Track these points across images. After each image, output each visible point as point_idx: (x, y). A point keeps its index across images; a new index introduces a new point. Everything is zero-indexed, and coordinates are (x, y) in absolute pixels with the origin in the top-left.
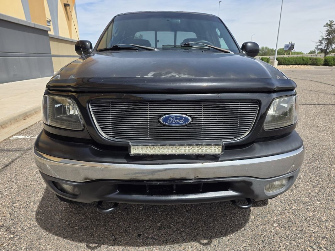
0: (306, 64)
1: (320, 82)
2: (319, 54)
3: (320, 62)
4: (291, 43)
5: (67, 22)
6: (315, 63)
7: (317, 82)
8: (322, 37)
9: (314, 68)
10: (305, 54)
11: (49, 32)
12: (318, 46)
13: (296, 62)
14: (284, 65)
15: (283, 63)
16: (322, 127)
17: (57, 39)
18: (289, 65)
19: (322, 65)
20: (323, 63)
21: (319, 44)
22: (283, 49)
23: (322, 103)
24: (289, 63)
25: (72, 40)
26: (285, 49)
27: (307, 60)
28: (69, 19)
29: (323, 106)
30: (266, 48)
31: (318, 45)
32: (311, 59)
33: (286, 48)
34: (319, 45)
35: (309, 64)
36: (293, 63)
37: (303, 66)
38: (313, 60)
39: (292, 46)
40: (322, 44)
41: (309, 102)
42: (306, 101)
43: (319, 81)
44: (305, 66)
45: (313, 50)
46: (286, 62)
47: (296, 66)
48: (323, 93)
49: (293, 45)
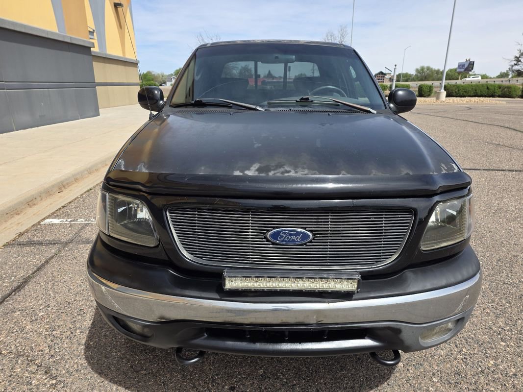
0: (493, 96)
1: (514, 130)
2: (514, 79)
3: (515, 91)
4: (469, 60)
5: (118, 30)
6: (508, 93)
7: (509, 128)
8: (520, 51)
9: (505, 103)
10: (491, 78)
11: (91, 48)
12: (512, 66)
13: (476, 92)
14: (457, 97)
15: (455, 94)
16: (513, 211)
17: (104, 58)
18: (464, 96)
19: (519, 97)
20: (520, 93)
21: (515, 62)
22: (455, 70)
23: (515, 168)
24: (465, 93)
25: (126, 59)
26: (458, 70)
27: (495, 88)
28: (121, 27)
29: (517, 173)
30: (428, 68)
31: (513, 64)
32: (500, 88)
33: (460, 68)
34: (515, 65)
35: (497, 95)
36: (472, 94)
37: (487, 98)
38: (504, 89)
39: (470, 66)
40: (520, 63)
41: (495, 166)
42: (490, 163)
43: (512, 127)
44: (491, 98)
45: (506, 72)
46: (460, 91)
47: (477, 98)
48: (518, 149)
49: (471, 64)
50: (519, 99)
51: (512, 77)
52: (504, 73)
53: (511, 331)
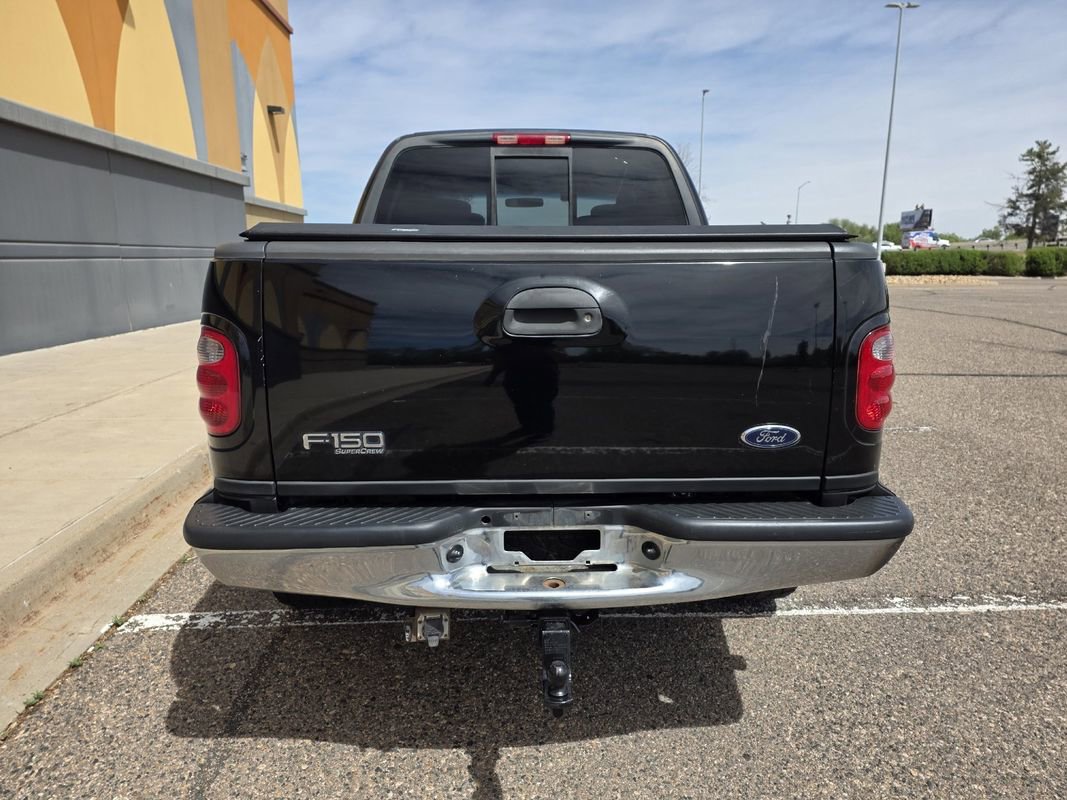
0: (972, 273)
1: (1017, 323)
2: (1010, 241)
3: (1014, 264)
4: (922, 207)
6: (1000, 268)
7: (1008, 321)
8: (1018, 190)
9: (996, 283)
10: (964, 241)
12: (1005, 217)
13: (941, 267)
14: (904, 274)
15: (900, 269)
16: (1023, 421)
18: (919, 274)
19: (1021, 275)
20: (1023, 267)
21: (1010, 210)
22: (898, 226)
23: (1023, 372)
24: (919, 268)
26: (902, 227)
27: (975, 259)
29: (1025, 378)
30: (845, 223)
31: (1006, 214)
32: (985, 258)
33: (906, 223)
34: (1011, 215)
35: (980, 270)
36: (933, 268)
37: (961, 277)
38: (993, 259)
39: (924, 218)
40: (1018, 212)
41: (989, 370)
42: (980, 367)
43: (1013, 319)
44: (969, 277)
45: (993, 230)
46: (911, 264)
47: (942, 276)
48: (1026, 349)
49: (926, 215)
50: (1021, 278)
51: (1006, 239)
52: (990, 231)
53: (1029, 525)
